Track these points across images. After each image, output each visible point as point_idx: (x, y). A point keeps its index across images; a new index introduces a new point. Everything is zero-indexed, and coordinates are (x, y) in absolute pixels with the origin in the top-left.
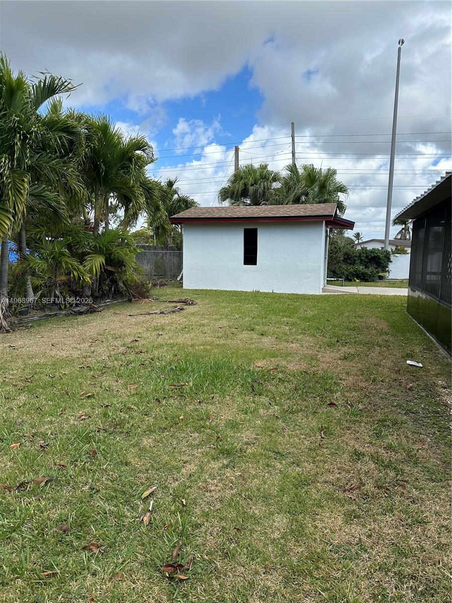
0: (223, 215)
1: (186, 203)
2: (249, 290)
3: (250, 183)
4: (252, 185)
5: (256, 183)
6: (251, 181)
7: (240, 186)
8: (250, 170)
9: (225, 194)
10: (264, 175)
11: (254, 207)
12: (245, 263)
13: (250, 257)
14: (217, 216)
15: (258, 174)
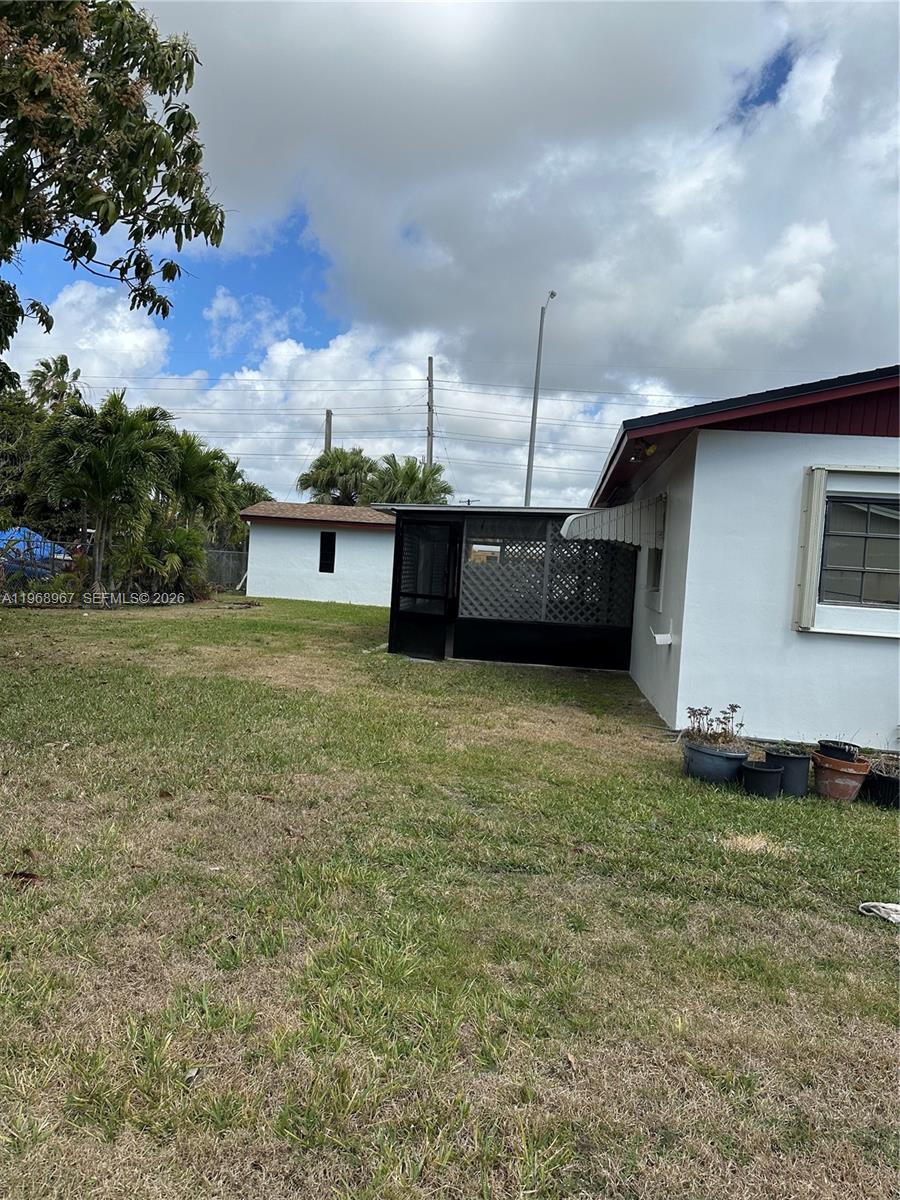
0: (298, 515)
1: (255, 494)
2: (323, 601)
3: (337, 471)
4: (341, 475)
5: (346, 473)
6: (339, 469)
7: (324, 475)
8: (340, 456)
9: (305, 482)
10: (358, 463)
11: (336, 507)
12: (321, 570)
13: (327, 564)
14: (290, 516)
15: (349, 461)
